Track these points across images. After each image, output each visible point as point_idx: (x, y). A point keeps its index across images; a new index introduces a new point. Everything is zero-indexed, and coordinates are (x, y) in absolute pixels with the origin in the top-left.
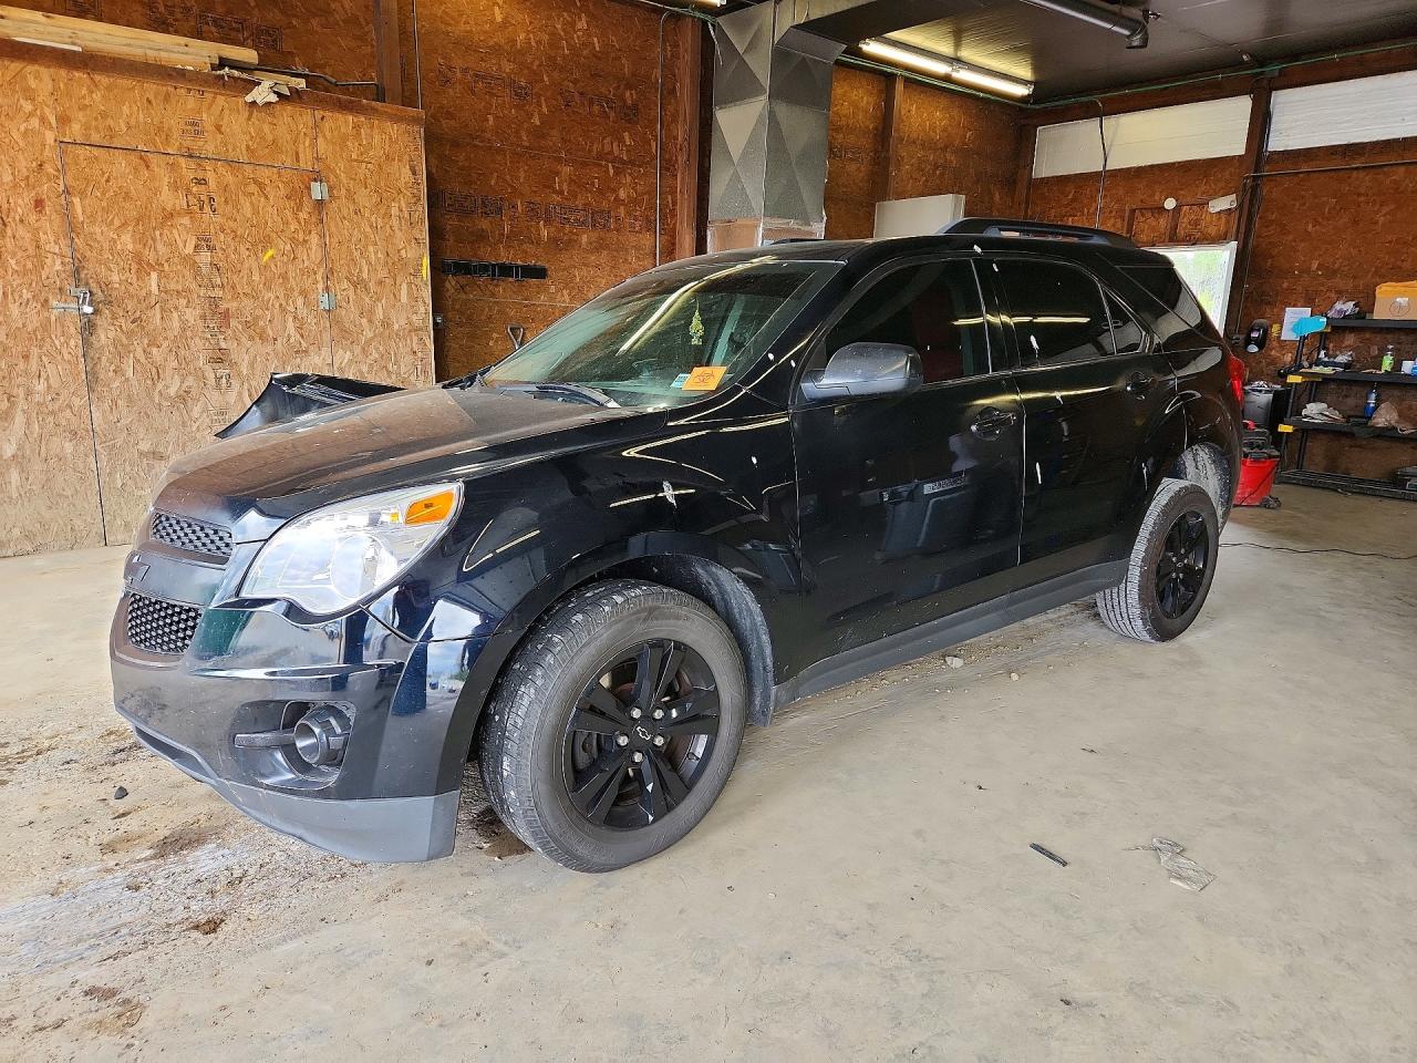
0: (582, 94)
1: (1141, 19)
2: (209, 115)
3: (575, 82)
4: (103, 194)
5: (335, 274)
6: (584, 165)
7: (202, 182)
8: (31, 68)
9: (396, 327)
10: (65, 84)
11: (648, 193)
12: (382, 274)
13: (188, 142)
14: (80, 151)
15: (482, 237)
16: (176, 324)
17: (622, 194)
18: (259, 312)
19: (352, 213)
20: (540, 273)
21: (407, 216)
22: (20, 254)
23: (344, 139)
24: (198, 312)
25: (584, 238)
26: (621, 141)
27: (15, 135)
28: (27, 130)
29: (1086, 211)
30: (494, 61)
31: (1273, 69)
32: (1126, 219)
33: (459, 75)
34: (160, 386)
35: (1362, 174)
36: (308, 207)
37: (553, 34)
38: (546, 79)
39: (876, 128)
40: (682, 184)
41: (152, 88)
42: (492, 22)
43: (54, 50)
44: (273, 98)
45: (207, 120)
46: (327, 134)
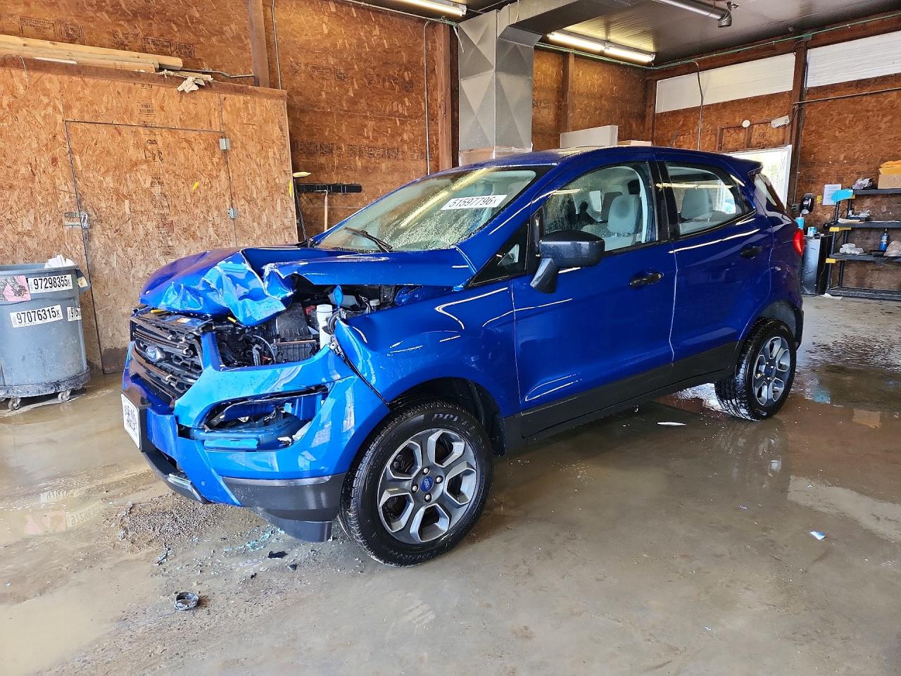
0: (378, 75)
1: (727, 8)
2: (156, 100)
3: (374, 68)
4: (94, 152)
5: (237, 196)
6: (382, 120)
7: (153, 142)
8: (46, 76)
9: (275, 227)
10: (68, 86)
11: (421, 135)
12: (265, 194)
13: (144, 118)
14: (79, 126)
15: (321, 168)
16: (141, 231)
17: (405, 137)
18: (191, 222)
19: (245, 157)
20: (358, 189)
21: (278, 157)
22: (44, 193)
23: (239, 110)
24: (155, 223)
25: (383, 166)
26: (403, 103)
27: (39, 119)
28: (45, 115)
29: (691, 131)
30: (324, 58)
31: (808, 36)
32: (718, 135)
33: (303, 67)
34: (133, 271)
35: (869, 98)
36: (218, 155)
37: (359, 39)
38: (356, 67)
39: (558, 87)
40: (442, 128)
41: (120, 84)
42: (322, 34)
43: (60, 64)
44: (196, 88)
45: (155, 103)
46: (229, 109)
